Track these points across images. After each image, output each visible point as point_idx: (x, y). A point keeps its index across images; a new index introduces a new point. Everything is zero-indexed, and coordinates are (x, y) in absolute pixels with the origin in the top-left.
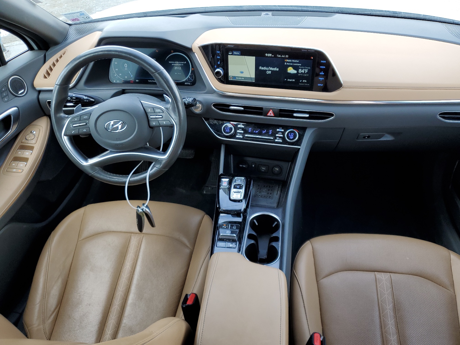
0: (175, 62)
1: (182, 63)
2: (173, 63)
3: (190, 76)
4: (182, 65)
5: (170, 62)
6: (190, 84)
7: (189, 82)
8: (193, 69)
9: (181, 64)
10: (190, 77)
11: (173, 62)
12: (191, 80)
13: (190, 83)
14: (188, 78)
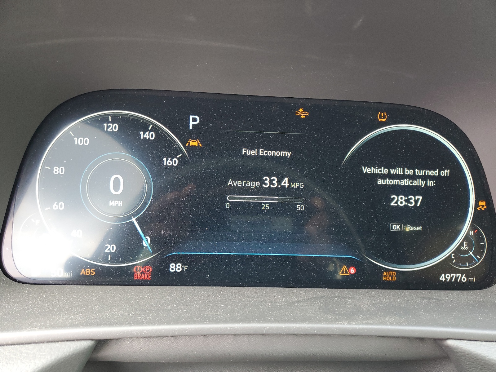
0: (393, 171)
1: (431, 173)
2: (383, 177)
3: (467, 238)
4: (431, 183)
5: (366, 170)
6: (464, 279)
7: (462, 272)
8: (482, 203)
9: (424, 178)
10: (465, 247)
11: (386, 171)
12: (470, 260)
13: (468, 274)
14: (458, 250)
